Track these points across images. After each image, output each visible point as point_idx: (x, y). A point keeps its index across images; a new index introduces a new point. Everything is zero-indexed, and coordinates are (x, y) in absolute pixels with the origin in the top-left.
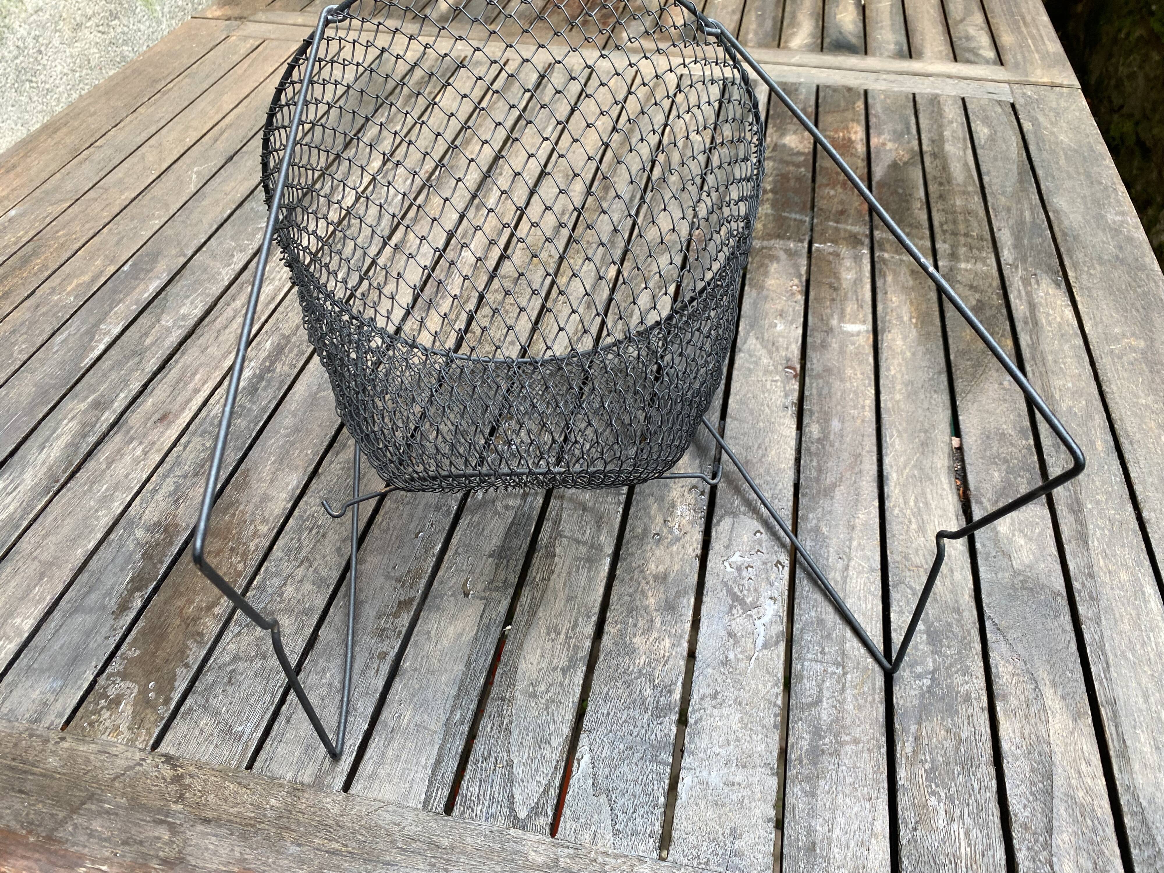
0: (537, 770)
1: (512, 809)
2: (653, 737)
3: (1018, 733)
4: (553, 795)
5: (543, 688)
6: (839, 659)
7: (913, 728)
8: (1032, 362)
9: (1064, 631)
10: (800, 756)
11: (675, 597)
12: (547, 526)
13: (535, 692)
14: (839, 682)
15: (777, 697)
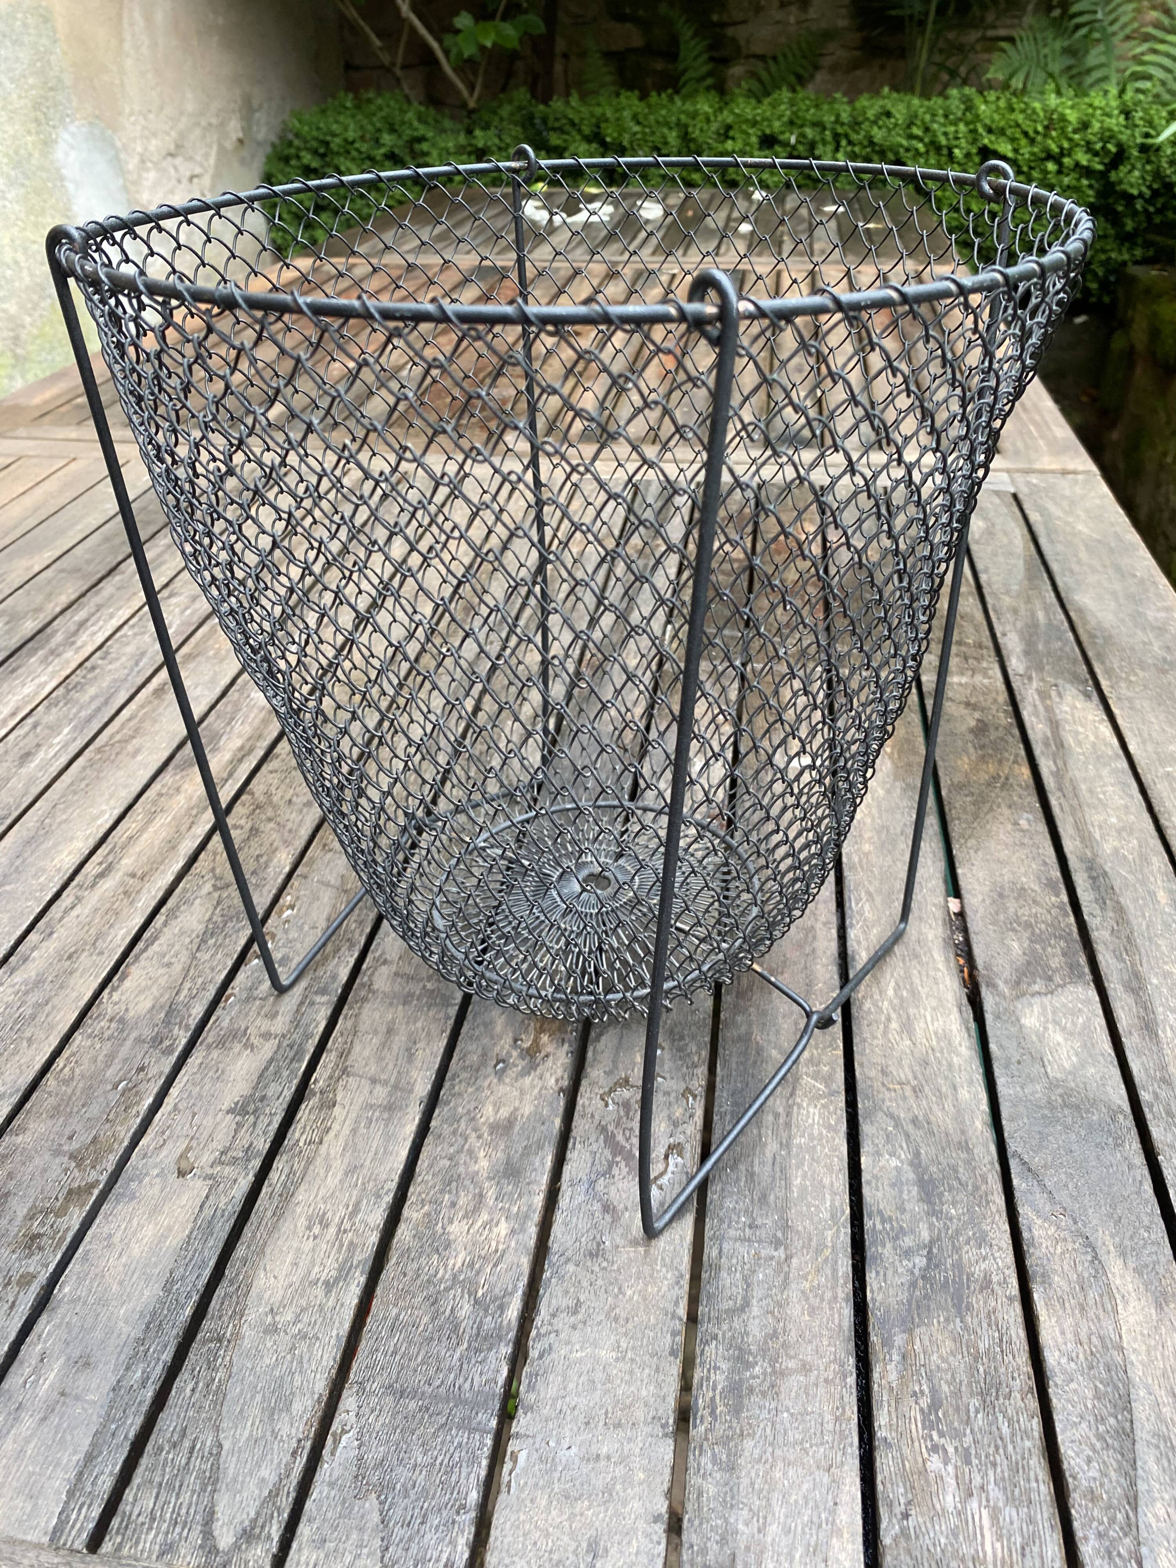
0: (263, 1457)
1: (208, 1534)
2: (467, 1386)
3: (1070, 1336)
4: (286, 1503)
5: (289, 1316)
6: (779, 1234)
7: (899, 1339)
8: (1059, 794)
9: (1130, 1167)
10: (713, 1399)
11: (522, 1155)
12: (328, 1059)
13: (274, 1324)
14: (778, 1270)
15: (677, 1303)
